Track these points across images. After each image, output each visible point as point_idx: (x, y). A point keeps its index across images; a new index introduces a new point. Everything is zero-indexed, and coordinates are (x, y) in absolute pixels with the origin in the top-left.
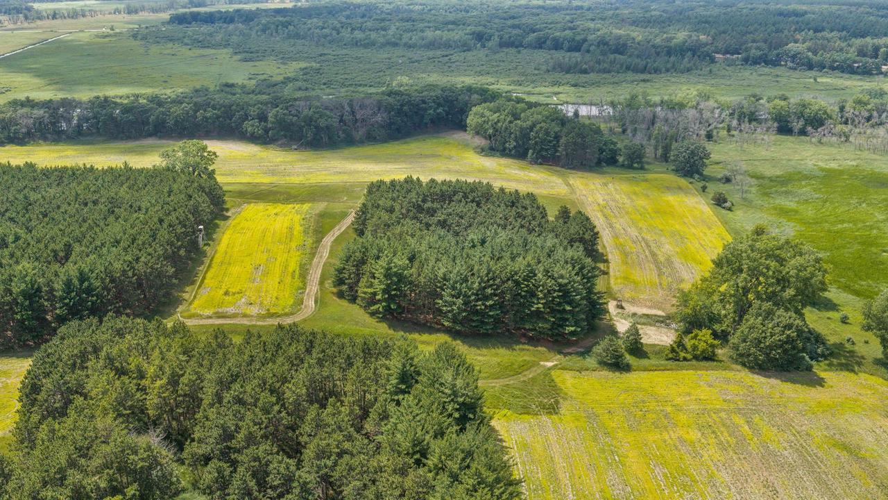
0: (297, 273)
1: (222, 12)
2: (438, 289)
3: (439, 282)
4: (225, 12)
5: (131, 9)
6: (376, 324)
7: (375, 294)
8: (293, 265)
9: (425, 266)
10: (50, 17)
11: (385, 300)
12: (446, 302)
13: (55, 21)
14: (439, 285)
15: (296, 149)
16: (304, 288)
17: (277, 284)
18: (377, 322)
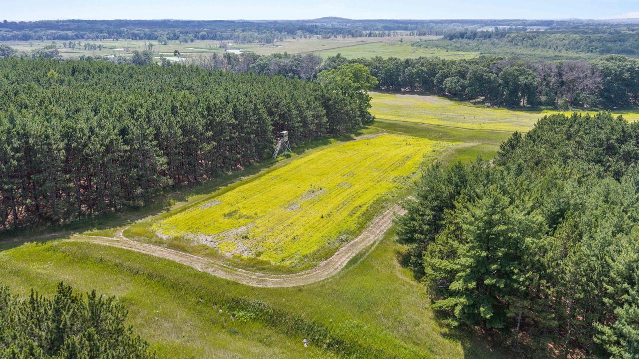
0: (364, 208)
1: (484, 32)
2: (606, 300)
3: (613, 282)
4: (486, 32)
5: (421, 32)
6: (440, 339)
7: (452, 275)
8: (368, 198)
9: (585, 238)
10: (368, 36)
11: (467, 292)
12: (621, 335)
13: (370, 38)
14: (611, 289)
15: (488, 107)
16: (355, 234)
17: (318, 218)
18: (444, 335)
